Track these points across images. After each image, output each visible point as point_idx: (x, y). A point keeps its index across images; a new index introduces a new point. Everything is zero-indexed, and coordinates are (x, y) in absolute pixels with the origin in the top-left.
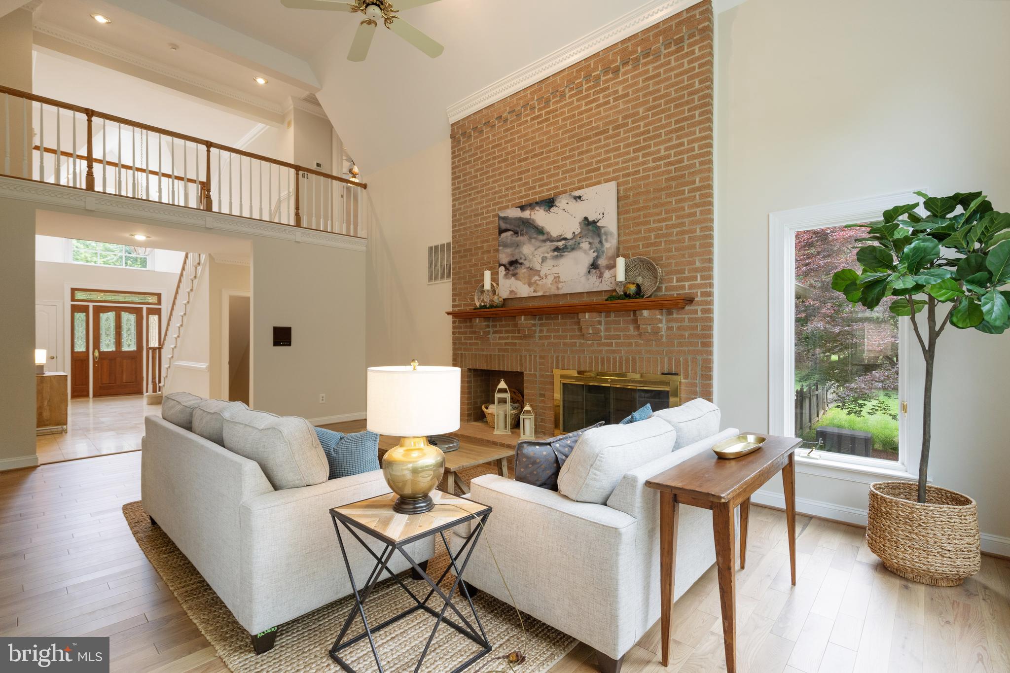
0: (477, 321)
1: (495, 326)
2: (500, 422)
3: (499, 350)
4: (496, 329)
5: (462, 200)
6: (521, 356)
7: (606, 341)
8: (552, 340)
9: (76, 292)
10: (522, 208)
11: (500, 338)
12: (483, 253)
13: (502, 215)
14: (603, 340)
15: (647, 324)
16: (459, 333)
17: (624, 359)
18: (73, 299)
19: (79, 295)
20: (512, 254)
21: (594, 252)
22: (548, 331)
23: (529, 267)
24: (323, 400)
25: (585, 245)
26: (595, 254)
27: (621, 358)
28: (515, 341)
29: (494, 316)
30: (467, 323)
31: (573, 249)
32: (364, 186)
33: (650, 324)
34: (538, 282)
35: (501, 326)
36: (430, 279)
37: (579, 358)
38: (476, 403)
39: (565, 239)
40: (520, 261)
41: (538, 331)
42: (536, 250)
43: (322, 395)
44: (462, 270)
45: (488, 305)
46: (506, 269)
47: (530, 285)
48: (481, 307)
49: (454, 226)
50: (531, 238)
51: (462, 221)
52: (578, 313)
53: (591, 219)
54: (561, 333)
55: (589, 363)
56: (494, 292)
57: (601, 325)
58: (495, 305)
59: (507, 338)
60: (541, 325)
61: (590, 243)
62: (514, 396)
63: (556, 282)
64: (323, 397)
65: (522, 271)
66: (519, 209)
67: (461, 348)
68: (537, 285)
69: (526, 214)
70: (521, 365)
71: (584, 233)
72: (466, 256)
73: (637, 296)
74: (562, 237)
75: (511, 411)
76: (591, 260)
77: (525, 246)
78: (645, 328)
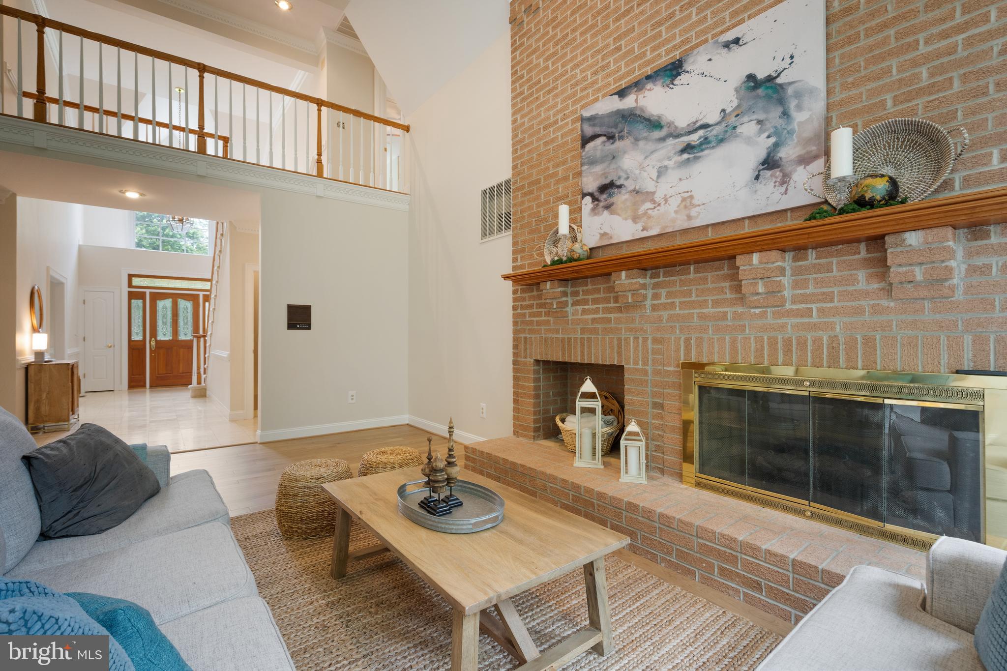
0: (548, 287)
1: (576, 294)
2: (584, 444)
3: (583, 331)
4: (578, 298)
5: (526, 110)
6: (619, 340)
7: (794, 307)
8: (677, 311)
9: (133, 278)
10: (622, 93)
11: (584, 312)
12: (557, 182)
13: (587, 114)
14: (788, 306)
15: (911, 265)
16: (522, 307)
17: (842, 340)
18: (130, 285)
19: (136, 282)
20: (603, 174)
21: (768, 137)
22: (669, 294)
23: (634, 190)
24: (352, 399)
25: (748, 128)
26: (773, 140)
27: (833, 339)
28: (609, 316)
29: (575, 275)
30: (533, 291)
31: (721, 141)
32: (407, 129)
33: (921, 264)
34: (650, 212)
35: (586, 293)
36: (484, 235)
37: (734, 342)
38: (546, 411)
39: (705, 126)
40: (618, 183)
41: (649, 296)
42: (646, 157)
43: (351, 393)
44: (526, 214)
45: (564, 259)
46: (595, 199)
47: (635, 219)
48: (554, 263)
49: (515, 151)
50: (637, 140)
51: (527, 141)
52: (734, 257)
53: (761, 76)
54: (694, 298)
55: (757, 350)
56: (574, 239)
57: (784, 275)
58: (576, 256)
59: (596, 311)
60: (656, 286)
61: (760, 122)
62: (606, 403)
63: (686, 207)
64: (352, 396)
65: (621, 198)
66: (616, 97)
67: (525, 330)
68: (650, 217)
69: (629, 102)
70: (619, 354)
71: (745, 106)
72: (531, 192)
73: (892, 202)
74: (698, 124)
75: (602, 428)
76: (762, 154)
77: (627, 156)
78: (906, 273)
